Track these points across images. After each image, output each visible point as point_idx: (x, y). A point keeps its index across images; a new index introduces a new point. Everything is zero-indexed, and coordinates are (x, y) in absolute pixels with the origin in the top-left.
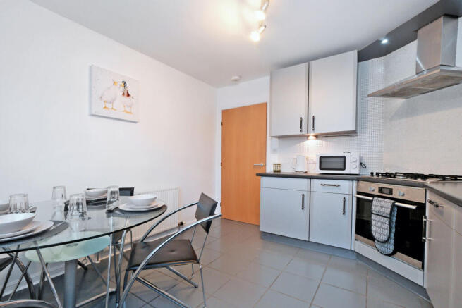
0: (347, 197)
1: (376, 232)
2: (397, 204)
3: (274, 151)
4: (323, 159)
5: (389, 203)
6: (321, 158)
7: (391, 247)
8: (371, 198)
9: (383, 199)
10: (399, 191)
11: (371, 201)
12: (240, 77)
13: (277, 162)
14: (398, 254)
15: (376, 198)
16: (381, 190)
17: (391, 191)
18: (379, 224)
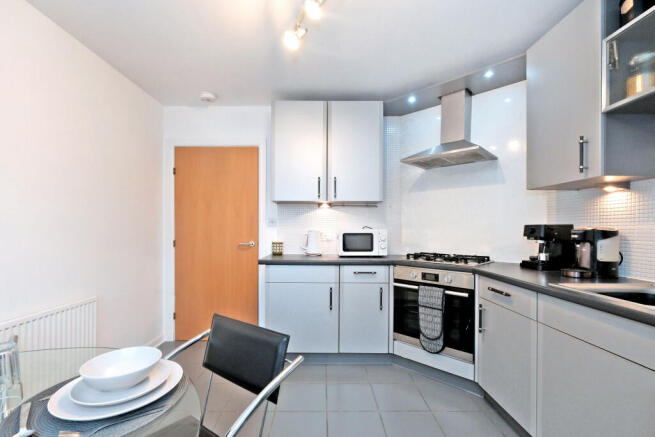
0: (383, 286)
1: (426, 328)
2: (448, 292)
3: (272, 222)
4: (347, 237)
5: (439, 292)
6: (345, 235)
7: (441, 342)
8: (416, 287)
9: (430, 288)
10: (446, 278)
11: (417, 291)
12: (216, 96)
13: (276, 240)
14: (447, 349)
15: (422, 287)
16: (424, 276)
17: (436, 277)
18: (429, 318)
